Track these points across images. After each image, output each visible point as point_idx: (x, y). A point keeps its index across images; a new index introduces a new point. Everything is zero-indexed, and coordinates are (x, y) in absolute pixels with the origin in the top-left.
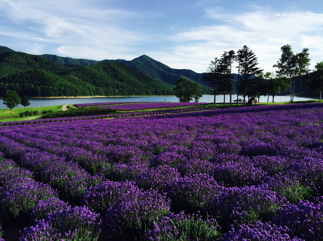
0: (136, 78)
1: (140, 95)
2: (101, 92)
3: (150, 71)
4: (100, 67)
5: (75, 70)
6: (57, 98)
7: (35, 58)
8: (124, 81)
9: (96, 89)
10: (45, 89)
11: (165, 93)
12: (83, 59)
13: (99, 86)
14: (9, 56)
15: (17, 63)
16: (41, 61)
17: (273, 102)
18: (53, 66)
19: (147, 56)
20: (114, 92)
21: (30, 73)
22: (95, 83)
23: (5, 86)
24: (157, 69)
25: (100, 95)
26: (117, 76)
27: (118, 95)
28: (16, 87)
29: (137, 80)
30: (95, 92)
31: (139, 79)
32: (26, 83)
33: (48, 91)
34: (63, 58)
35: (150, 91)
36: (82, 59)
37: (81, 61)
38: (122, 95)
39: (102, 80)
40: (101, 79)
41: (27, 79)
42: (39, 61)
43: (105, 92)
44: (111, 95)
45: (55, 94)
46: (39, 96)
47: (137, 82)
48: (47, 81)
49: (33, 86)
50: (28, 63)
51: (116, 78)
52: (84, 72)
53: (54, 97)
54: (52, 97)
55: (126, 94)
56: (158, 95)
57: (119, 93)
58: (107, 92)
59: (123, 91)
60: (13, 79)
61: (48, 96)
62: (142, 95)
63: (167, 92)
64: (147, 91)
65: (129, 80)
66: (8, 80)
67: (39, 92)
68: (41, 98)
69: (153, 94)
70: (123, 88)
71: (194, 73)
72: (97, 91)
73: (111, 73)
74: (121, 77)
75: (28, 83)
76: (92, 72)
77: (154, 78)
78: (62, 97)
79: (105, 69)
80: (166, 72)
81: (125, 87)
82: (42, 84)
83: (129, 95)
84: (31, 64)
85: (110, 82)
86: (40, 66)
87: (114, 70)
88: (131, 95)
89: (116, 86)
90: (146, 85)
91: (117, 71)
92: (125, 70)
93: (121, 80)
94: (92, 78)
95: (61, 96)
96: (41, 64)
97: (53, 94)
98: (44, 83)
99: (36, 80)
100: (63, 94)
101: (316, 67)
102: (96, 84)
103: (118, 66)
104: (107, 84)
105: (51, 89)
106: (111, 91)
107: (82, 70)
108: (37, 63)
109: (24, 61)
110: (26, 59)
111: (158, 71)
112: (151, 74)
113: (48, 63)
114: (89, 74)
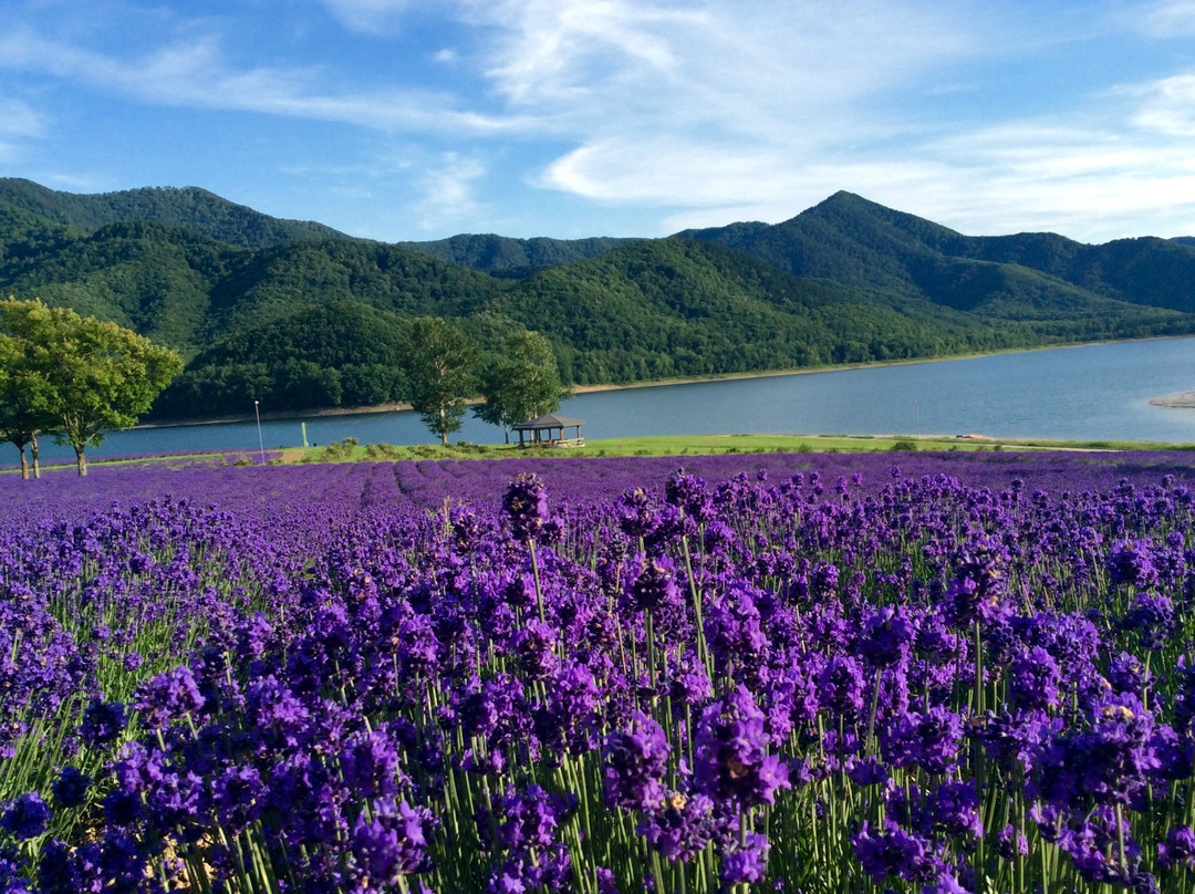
0: (763, 298)
1: (765, 368)
2: (593, 371)
4: (613, 267)
5: (509, 291)
7: (384, 256)
8: (705, 314)
9: (577, 358)
10: (356, 376)
11: (887, 350)
13: (595, 345)
14: (287, 257)
15: (313, 282)
16: (402, 267)
18: (444, 279)
20: (651, 364)
22: (579, 337)
23: (219, 373)
25: (591, 382)
26: (679, 296)
27: (671, 375)
28: (256, 376)
29: (764, 306)
30: (569, 371)
31: (777, 302)
32: (292, 361)
33: (368, 385)
35: (814, 350)
38: (689, 373)
39: (611, 320)
40: (604, 315)
42: (394, 268)
43: (610, 369)
44: (639, 378)
46: (333, 405)
47: (764, 315)
49: (315, 369)
50: (352, 279)
51: (672, 305)
52: (540, 295)
53: (392, 407)
54: (382, 408)
55: (707, 371)
56: (851, 361)
57: (676, 366)
58: (622, 369)
59: (692, 360)
60: (251, 349)
61: (366, 404)
62: (777, 367)
63: (891, 348)
64: (800, 351)
65: (729, 308)
66: (231, 354)
67: (333, 389)
68: (343, 412)
69: (826, 362)
70: (695, 346)
72: (579, 366)
73: (656, 289)
74: (693, 299)
76: (571, 293)
79: (633, 272)
81: (705, 339)
82: (348, 359)
83: (716, 371)
84: (365, 280)
85: (642, 325)
87: (670, 273)
88: (725, 372)
89: (664, 338)
90: (802, 321)
91: (682, 277)
92: (719, 269)
93: (692, 314)
96: (401, 277)
97: (387, 395)
102: (584, 337)
103: (687, 255)
104: (626, 334)
105: (380, 377)
106: (637, 364)
107: (535, 288)
108: (387, 277)
109: (341, 272)
110: (347, 265)
111: (903, 256)
112: (867, 271)
113: (425, 272)
114: (562, 299)
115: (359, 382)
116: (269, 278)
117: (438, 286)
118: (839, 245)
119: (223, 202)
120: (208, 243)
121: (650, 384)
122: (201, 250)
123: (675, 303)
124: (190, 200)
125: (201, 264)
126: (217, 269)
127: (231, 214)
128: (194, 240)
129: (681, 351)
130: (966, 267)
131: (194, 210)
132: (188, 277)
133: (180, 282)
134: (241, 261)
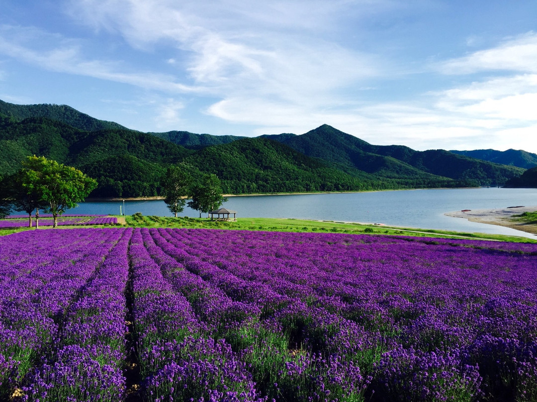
0: (294, 164)
1: (293, 191)
4: (235, 148)
5: (193, 154)
7: (143, 137)
8: (271, 168)
10: (129, 185)
11: (341, 187)
13: (226, 178)
14: (103, 136)
15: (112, 146)
16: (150, 142)
20: (248, 187)
22: (220, 174)
24: (345, 147)
26: (261, 161)
27: (256, 192)
29: (294, 167)
31: (299, 165)
35: (313, 185)
38: (263, 191)
39: (233, 169)
40: (231, 166)
42: (146, 142)
43: (232, 188)
44: (243, 192)
45: (144, 192)
46: (119, 197)
47: (294, 170)
48: (135, 173)
49: (112, 181)
50: (129, 146)
52: (205, 157)
53: (143, 199)
54: (139, 199)
55: (270, 191)
56: (327, 190)
57: (258, 188)
58: (237, 188)
59: (264, 186)
61: (132, 196)
62: (298, 191)
63: (343, 186)
64: (307, 185)
65: (280, 167)
67: (119, 189)
69: (317, 190)
70: (266, 181)
73: (252, 157)
74: (266, 163)
75: (106, 176)
76: (218, 157)
78: (155, 198)
79: (243, 150)
80: (362, 151)
81: (270, 178)
82: (126, 178)
83: (274, 191)
84: (134, 146)
85: (246, 171)
86: (147, 149)
87: (258, 151)
88: (277, 192)
89: (254, 177)
90: (308, 174)
91: (263, 153)
92: (277, 151)
93: (266, 168)
95: (153, 195)
96: (149, 146)
97: (141, 193)
98: (129, 176)
100: (156, 193)
102: (222, 175)
103: (265, 145)
104: (239, 174)
105: (139, 186)
106: (243, 187)
107: (203, 154)
108: (143, 146)
109: (124, 143)
110: (127, 140)
111: (348, 151)
112: (333, 155)
113: (159, 145)
114: (214, 159)
115: (130, 187)
116: (95, 143)
117: (164, 151)
118: (323, 145)
120: (70, 128)
122: (66, 130)
123: (259, 163)
124: (63, 110)
125: (66, 136)
126: (73, 139)
127: (80, 117)
128: (64, 126)
129: (261, 182)
130: (372, 156)
131: (64, 114)
132: (61, 141)
133: (57, 143)
134: (83, 136)
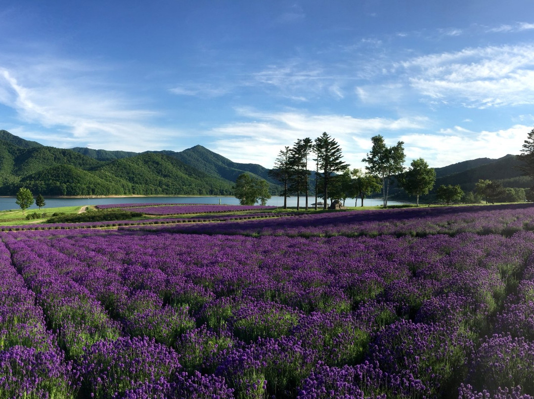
0: (186, 174)
1: (190, 194)
2: (138, 191)
3: (205, 165)
4: (139, 160)
5: (108, 165)
6: (85, 197)
7: (64, 152)
8: (170, 177)
9: (133, 186)
10: (71, 187)
11: (225, 192)
12: (119, 151)
13: (137, 183)
14: (37, 151)
15: (44, 159)
16: (70, 156)
17: (362, 206)
18: (83, 160)
19: (202, 147)
20: (156, 190)
21: (56, 169)
22: (131, 180)
23: (30, 184)
24: (214, 163)
25: (138, 194)
26: (161, 171)
27: (161, 194)
28: (41, 185)
29: (187, 176)
30: (131, 191)
31: (190, 175)
32: (51, 181)
33: (75, 189)
34: (95, 150)
35: (204, 190)
36: (117, 151)
37: (117, 153)
38: (167, 194)
39: (141, 176)
40: (139, 174)
41: (52, 176)
42: (68, 156)
43: (143, 190)
44: (152, 194)
45: (82, 192)
46: (64, 195)
47: (187, 179)
48: (74, 178)
49: (58, 184)
50: (55, 158)
51: (159, 173)
52: (118, 167)
53: (82, 197)
54: (79, 197)
55: (172, 193)
56: (214, 194)
57: (163, 191)
58: (147, 191)
59: (167, 190)
60: (39, 177)
61: (74, 195)
62: (194, 194)
63: (226, 192)
64: (200, 190)
65: (177, 176)
66: (33, 178)
67: (64, 190)
68: (66, 197)
69: (207, 194)
70: (168, 186)
71: (263, 168)
72: (134, 189)
73: (153, 168)
74: (165, 172)
75: (53, 180)
76: (128, 167)
77: (211, 173)
78: (90, 196)
79: (146, 162)
80: (227, 167)
81: (171, 184)
82: (68, 181)
83: (175, 194)
84: (59, 159)
85: (151, 178)
86: (69, 161)
87: (158, 163)
88: (178, 194)
89: (158, 183)
90: (199, 182)
91: (161, 165)
92: (172, 164)
93: (165, 176)
94: (128, 173)
95: (89, 194)
96: (69, 159)
97: (81, 193)
98: (71, 180)
99: (62, 177)
100: (91, 193)
101: (412, 164)
102: (133, 180)
103: (162, 158)
104: (147, 180)
105: (79, 188)
106: (151, 190)
107: (116, 164)
108: (65, 158)
109: (52, 156)
110: (53, 154)
111: (216, 166)
112: (206, 169)
113: (77, 158)
114: (125, 168)
115: (72, 188)
116: (32, 157)
117: (81, 161)
118: (198, 160)
119: (11, 135)
120: (13, 146)
121: (155, 196)
122: (12, 148)
123: (159, 172)
124: (2, 133)
125: (12, 152)
126: (16, 154)
128: (10, 145)
129: (164, 187)
130: (234, 171)
131: (3, 136)
132: (9, 155)
133: (7, 156)
134: (23, 152)
